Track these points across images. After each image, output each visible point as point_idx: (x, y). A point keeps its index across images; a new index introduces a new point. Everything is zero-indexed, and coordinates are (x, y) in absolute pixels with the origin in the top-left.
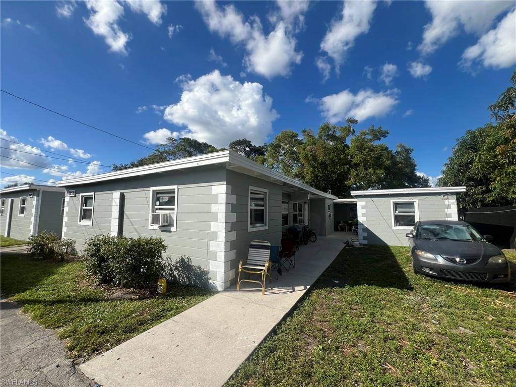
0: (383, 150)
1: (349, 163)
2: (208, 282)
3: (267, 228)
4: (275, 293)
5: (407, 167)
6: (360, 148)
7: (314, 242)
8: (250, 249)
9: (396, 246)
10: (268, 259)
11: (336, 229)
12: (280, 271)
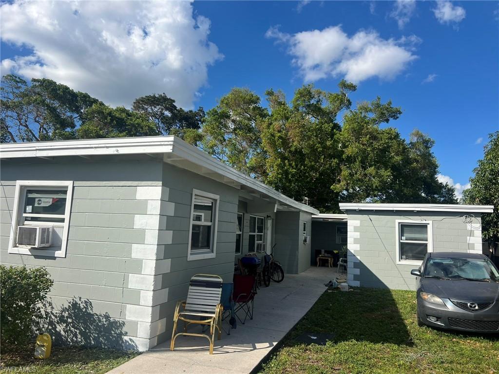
0: (390, 138)
1: (339, 155)
2: (122, 339)
3: (212, 255)
4: (228, 352)
5: (424, 168)
6: (358, 133)
7: (278, 282)
8: (190, 287)
9: (400, 291)
10: (219, 302)
11: (314, 263)
12: (233, 322)
